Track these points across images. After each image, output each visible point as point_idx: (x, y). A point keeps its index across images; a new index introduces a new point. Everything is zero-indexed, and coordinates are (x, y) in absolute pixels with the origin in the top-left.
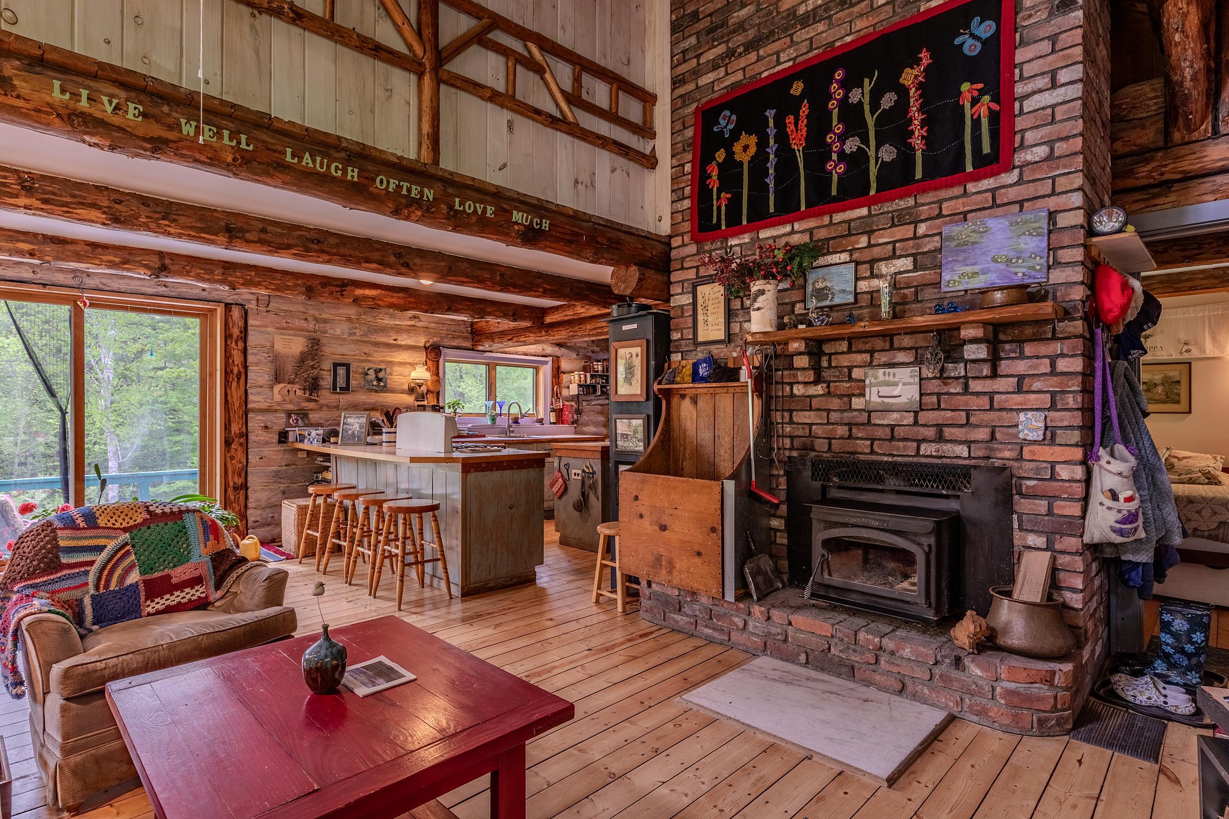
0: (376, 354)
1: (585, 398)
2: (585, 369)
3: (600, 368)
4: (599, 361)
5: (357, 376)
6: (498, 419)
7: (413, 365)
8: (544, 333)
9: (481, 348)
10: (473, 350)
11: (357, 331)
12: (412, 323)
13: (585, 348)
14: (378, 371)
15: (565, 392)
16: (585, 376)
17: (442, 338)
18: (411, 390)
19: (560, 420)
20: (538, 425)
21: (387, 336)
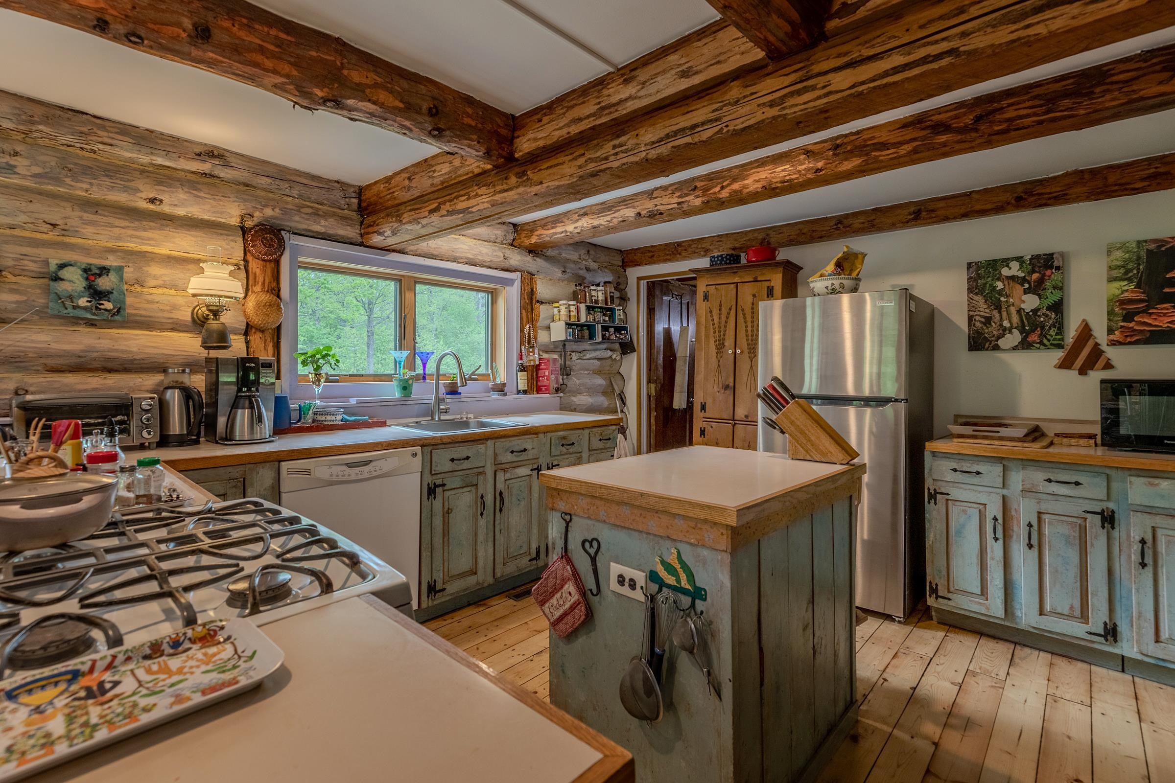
0: (89, 230)
1: (575, 347)
2: (575, 296)
3: (601, 297)
4: (598, 285)
5: (26, 281)
6: (416, 386)
7: (193, 263)
8: (513, 180)
9: (376, 239)
10: (361, 244)
11: (20, 163)
12: (205, 167)
13: (575, 262)
14: (91, 274)
15: (543, 337)
16: (578, 309)
17: (285, 211)
18: (198, 323)
19: (535, 386)
20: (495, 396)
21: (126, 189)
